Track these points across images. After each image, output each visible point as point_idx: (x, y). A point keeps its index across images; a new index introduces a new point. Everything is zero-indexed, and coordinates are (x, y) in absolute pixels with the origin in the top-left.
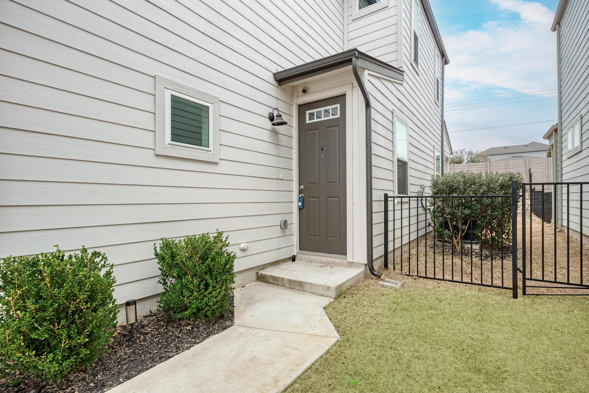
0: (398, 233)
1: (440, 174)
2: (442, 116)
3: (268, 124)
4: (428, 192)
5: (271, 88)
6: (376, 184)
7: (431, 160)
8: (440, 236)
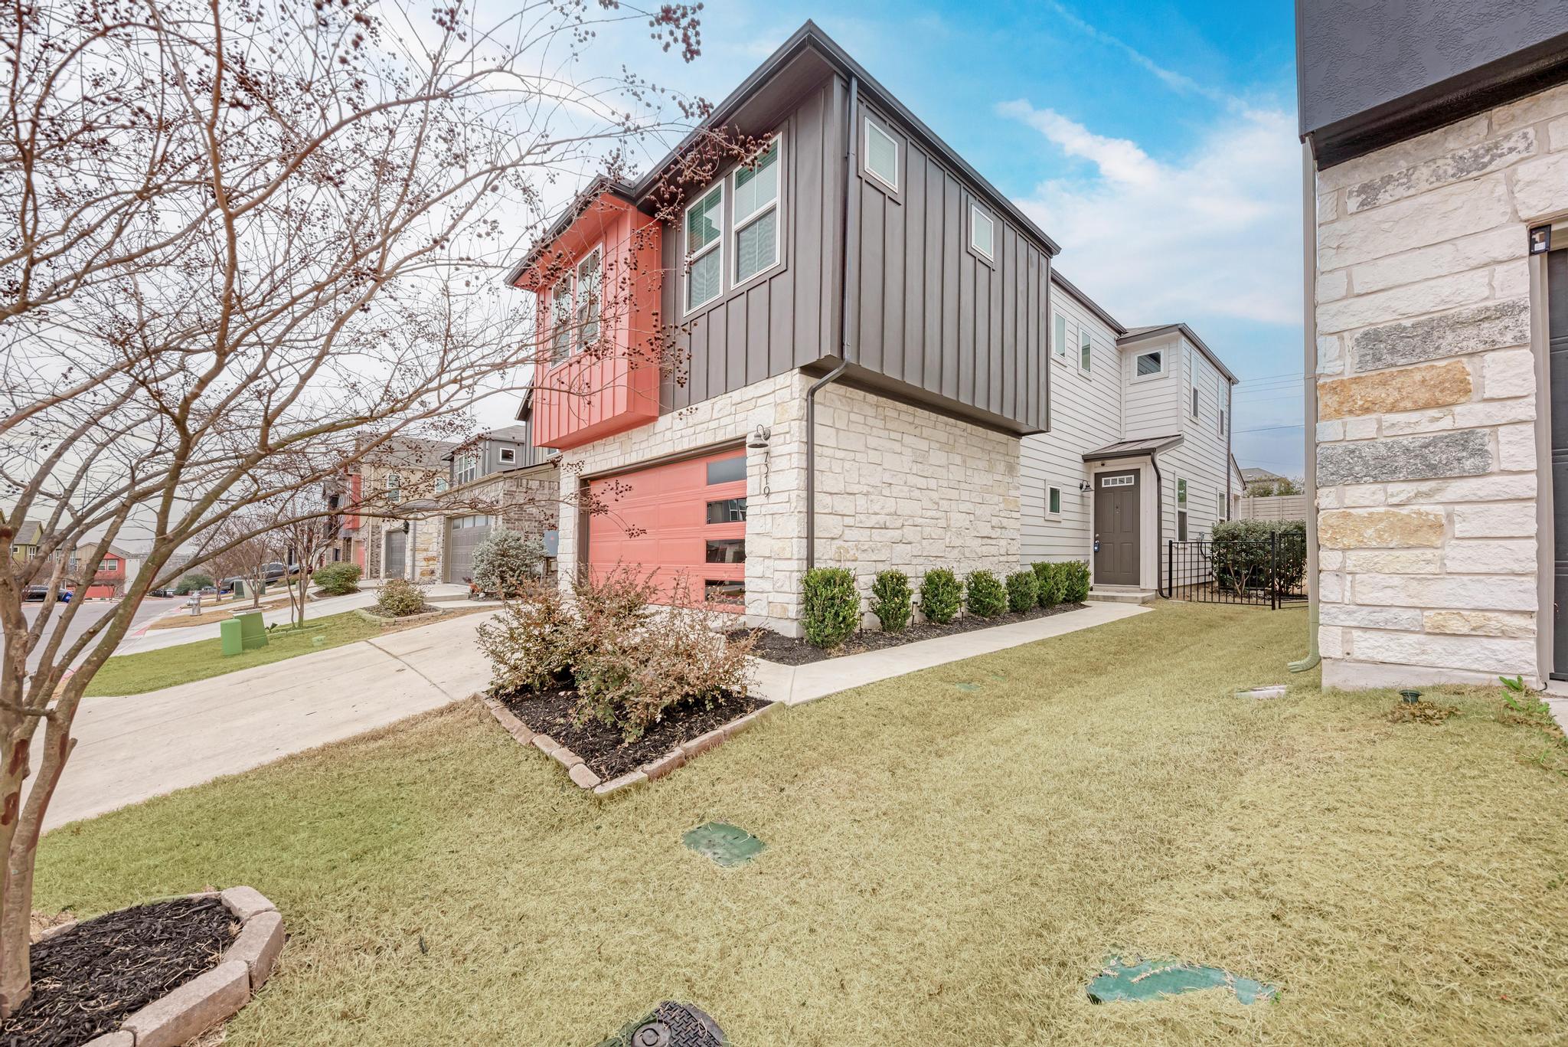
0: (1181, 574)
1: (1225, 519)
2: (1229, 450)
3: (1078, 491)
4: (1209, 538)
5: (1080, 465)
6: (1164, 533)
7: (1214, 497)
8: (1222, 582)
